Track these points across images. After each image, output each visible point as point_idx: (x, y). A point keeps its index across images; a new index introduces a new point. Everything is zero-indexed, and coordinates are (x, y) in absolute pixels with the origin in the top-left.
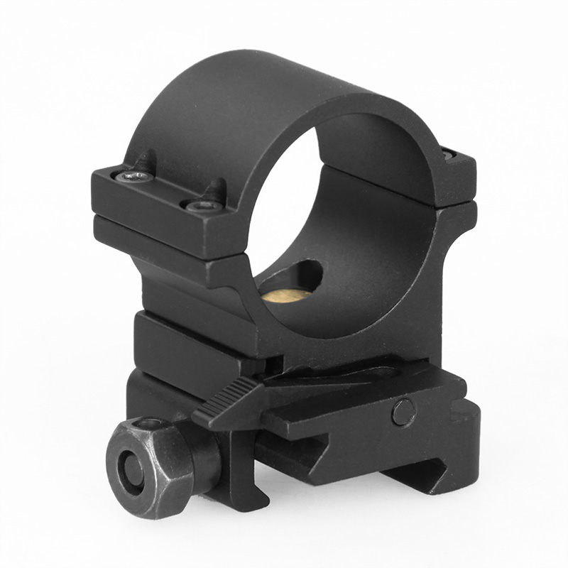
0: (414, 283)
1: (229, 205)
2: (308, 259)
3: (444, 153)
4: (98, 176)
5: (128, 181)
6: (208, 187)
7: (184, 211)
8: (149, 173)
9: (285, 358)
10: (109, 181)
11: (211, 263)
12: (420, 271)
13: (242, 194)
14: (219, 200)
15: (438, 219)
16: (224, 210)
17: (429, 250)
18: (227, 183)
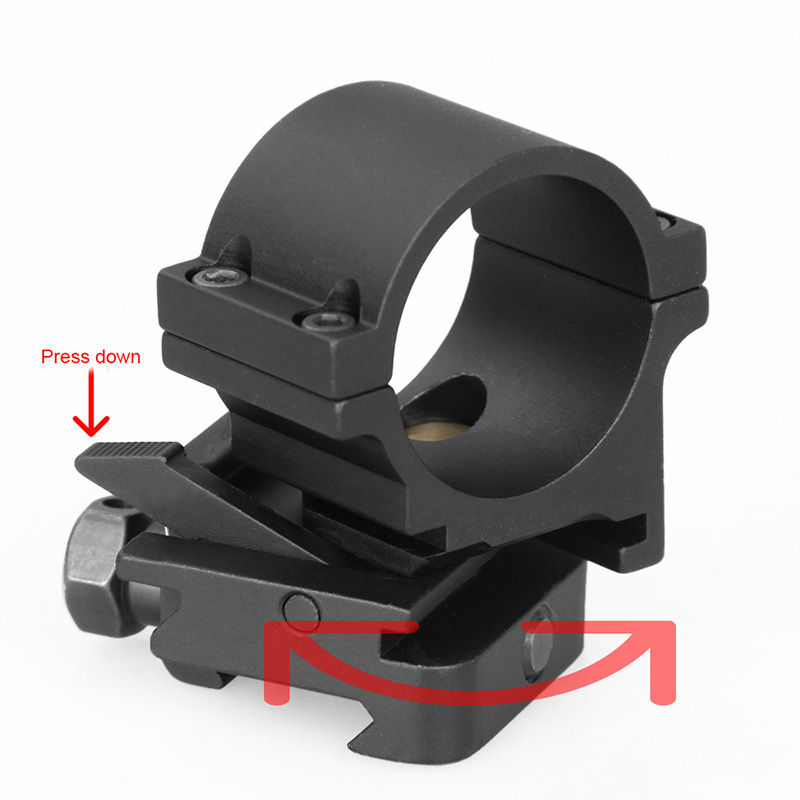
0: (623, 409)
1: (365, 318)
2: (463, 374)
3: (660, 219)
4: (166, 277)
5: (213, 285)
6: (332, 292)
7: (301, 330)
8: (240, 269)
9: (447, 530)
10: (184, 285)
11: (342, 404)
12: (632, 391)
13: (384, 302)
14: (348, 310)
15: (654, 316)
16: (357, 326)
17: (644, 361)
18: (360, 287)
